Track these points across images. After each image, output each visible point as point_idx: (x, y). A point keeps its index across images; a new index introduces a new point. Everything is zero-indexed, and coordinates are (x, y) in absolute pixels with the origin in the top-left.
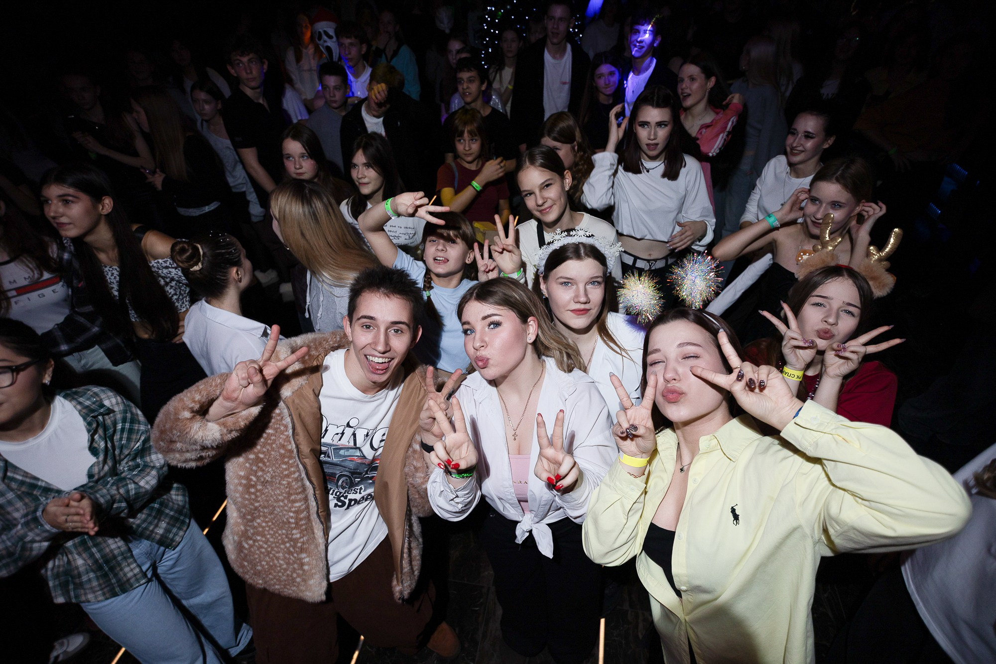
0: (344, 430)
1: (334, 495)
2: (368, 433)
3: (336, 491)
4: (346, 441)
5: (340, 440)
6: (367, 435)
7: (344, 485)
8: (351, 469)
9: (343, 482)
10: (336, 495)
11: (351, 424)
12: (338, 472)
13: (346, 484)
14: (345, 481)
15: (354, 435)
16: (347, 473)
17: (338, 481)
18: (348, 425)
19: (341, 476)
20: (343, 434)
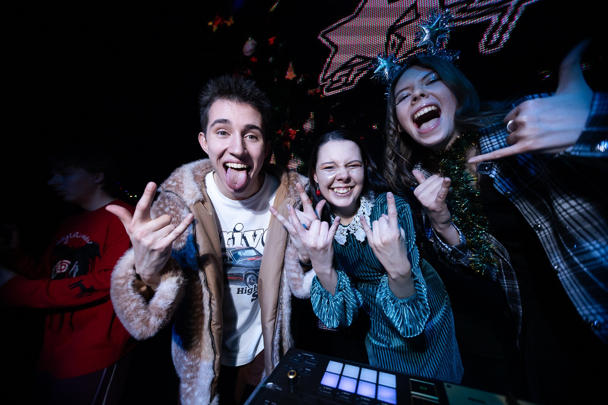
0: (233, 236)
1: (247, 293)
2: (255, 233)
3: (247, 289)
4: (239, 243)
5: (234, 244)
6: (255, 235)
7: (252, 281)
8: (253, 267)
9: (250, 279)
10: (248, 292)
11: (237, 229)
12: (244, 272)
13: (254, 281)
14: (252, 278)
15: (244, 237)
16: (251, 272)
17: (246, 279)
18: (235, 231)
19: (247, 275)
20: (233, 238)
